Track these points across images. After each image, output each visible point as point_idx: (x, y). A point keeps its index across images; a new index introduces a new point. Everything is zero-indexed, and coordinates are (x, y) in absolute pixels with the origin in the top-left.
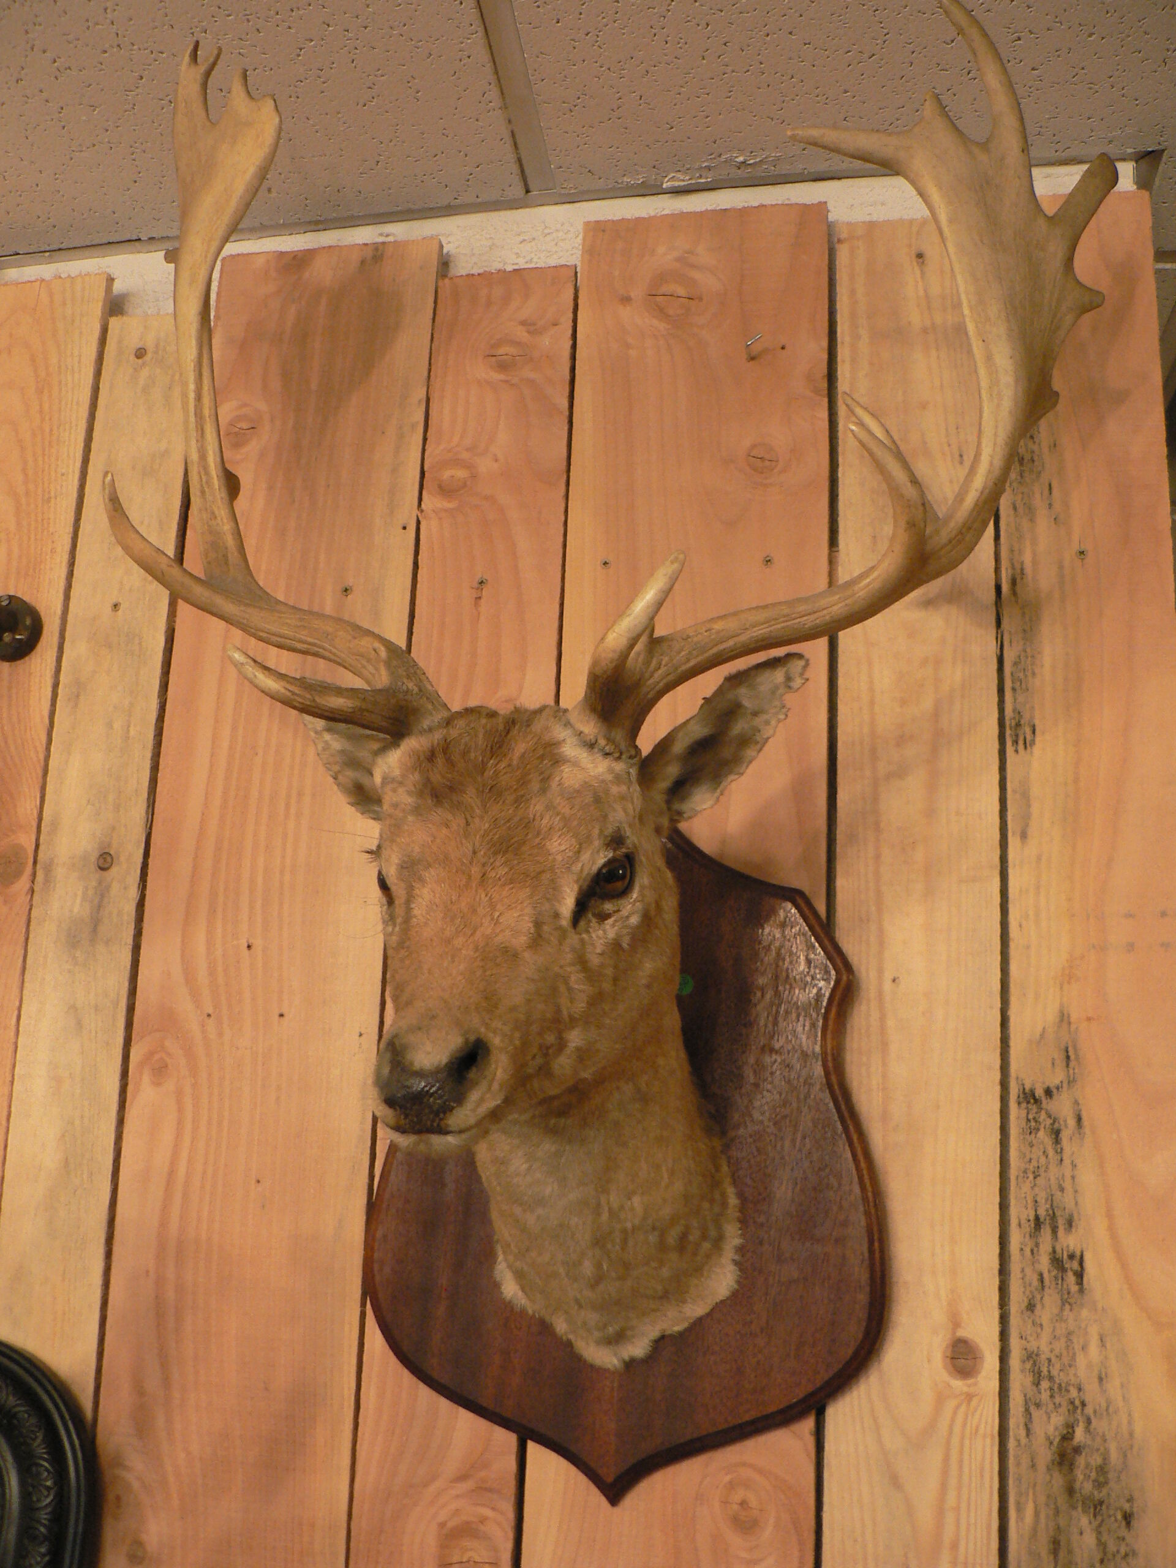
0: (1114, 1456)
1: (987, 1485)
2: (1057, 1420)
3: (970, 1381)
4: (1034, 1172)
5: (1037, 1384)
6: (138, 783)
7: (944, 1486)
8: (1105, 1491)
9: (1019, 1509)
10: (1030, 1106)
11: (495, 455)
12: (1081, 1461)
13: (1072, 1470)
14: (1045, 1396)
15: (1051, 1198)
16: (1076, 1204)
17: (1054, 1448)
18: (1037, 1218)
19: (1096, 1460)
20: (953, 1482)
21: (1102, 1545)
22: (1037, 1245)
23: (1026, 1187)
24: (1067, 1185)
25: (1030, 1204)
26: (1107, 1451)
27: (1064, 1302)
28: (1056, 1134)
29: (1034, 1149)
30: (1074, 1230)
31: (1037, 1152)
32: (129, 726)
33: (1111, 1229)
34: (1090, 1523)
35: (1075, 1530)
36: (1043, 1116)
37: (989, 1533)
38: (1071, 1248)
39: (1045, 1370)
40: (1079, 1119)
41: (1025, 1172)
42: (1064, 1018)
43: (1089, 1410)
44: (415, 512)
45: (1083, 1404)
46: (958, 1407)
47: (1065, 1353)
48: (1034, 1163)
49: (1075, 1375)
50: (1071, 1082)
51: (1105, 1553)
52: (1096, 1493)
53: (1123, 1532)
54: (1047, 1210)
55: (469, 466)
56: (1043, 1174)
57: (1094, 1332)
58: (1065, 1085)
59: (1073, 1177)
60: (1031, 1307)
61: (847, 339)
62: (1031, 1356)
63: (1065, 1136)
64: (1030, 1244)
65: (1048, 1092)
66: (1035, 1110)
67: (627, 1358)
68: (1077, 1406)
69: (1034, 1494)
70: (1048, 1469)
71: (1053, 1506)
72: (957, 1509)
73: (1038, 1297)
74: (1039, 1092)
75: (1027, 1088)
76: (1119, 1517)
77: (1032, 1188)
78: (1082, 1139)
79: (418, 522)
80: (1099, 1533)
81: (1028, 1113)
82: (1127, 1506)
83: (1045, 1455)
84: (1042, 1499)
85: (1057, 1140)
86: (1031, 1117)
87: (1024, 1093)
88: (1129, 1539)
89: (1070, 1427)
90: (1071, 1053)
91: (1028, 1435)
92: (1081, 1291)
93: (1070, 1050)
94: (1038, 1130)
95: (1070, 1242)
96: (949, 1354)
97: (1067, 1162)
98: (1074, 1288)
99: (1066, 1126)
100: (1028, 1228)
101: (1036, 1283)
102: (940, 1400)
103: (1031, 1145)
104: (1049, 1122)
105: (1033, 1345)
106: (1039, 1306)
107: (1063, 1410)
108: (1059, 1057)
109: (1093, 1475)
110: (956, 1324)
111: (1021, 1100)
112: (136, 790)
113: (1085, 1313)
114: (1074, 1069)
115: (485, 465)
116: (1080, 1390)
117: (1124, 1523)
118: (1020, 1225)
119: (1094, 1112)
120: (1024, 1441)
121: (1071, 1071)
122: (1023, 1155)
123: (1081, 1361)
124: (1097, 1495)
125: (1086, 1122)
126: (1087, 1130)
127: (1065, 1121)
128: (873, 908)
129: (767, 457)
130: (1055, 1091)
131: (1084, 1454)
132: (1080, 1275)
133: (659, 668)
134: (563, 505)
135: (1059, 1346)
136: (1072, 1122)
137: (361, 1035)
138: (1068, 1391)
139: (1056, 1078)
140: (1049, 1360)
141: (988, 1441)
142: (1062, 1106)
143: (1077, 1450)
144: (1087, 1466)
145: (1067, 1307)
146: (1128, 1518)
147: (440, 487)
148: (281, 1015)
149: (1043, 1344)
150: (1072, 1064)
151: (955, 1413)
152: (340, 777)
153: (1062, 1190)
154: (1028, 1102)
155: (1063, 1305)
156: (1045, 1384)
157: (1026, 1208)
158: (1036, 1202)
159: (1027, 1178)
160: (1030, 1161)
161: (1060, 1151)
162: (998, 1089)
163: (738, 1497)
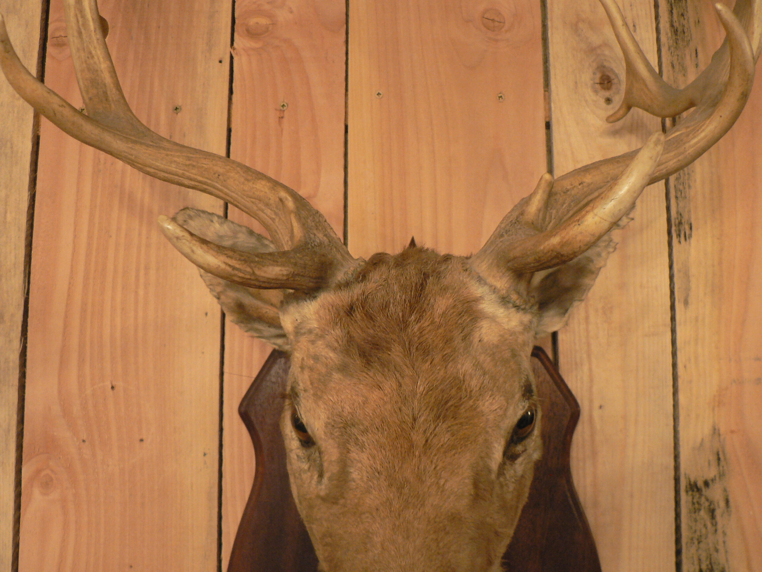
4: (698, 539)
6: (16, 258)
10: (695, 494)
11: (291, 8)
15: (709, 557)
16: (727, 560)
23: (693, 550)
24: (721, 547)
25: (696, 562)
28: (712, 512)
29: (698, 523)
31: (699, 527)
32: (6, 213)
36: (703, 500)
40: (727, 502)
41: (692, 539)
42: (715, 431)
44: (229, 49)
48: (698, 533)
50: (722, 475)
54: (707, 565)
55: (270, 16)
56: (704, 540)
58: (717, 478)
59: (724, 542)
63: (718, 513)
65: (706, 484)
66: (698, 496)
74: (700, 484)
75: (692, 480)
77: (697, 550)
78: (729, 515)
79: (232, 58)
81: (693, 498)
85: (713, 517)
86: (695, 501)
87: (690, 484)
90: (721, 456)
93: (721, 453)
94: (700, 510)
97: (720, 531)
99: (719, 507)
103: (696, 521)
104: (707, 504)
108: (713, 459)
111: (688, 489)
112: (15, 264)
114: (723, 467)
115: (282, 15)
119: (737, 497)
121: (721, 468)
122: (690, 528)
125: (732, 504)
126: (733, 509)
127: (718, 503)
128: (585, 356)
129: (496, 19)
130: (710, 483)
133: (551, 221)
134: (344, 48)
136: (722, 504)
137: (205, 455)
139: (711, 473)
142: (715, 492)
147: (248, 31)
148: (142, 440)
150: (722, 463)
152: (222, 297)
153: (717, 551)
154: (693, 491)
157: (693, 564)
158: (700, 560)
159: (694, 543)
160: (695, 532)
161: (715, 524)
162: (672, 482)
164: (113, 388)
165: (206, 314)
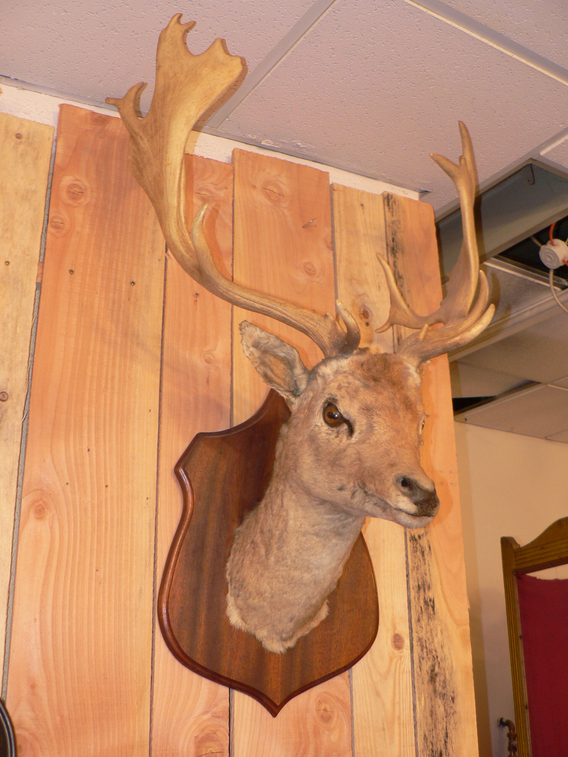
0: (448, 676)
1: (408, 691)
2: (430, 663)
3: (401, 651)
4: (417, 568)
5: (422, 650)
7: (394, 694)
8: (446, 689)
9: (420, 700)
10: (414, 542)
12: (438, 679)
13: (435, 682)
14: (425, 655)
15: (422, 578)
16: (431, 580)
17: (429, 675)
18: (419, 585)
19: (442, 678)
20: (397, 692)
21: (446, 710)
22: (419, 596)
23: (414, 574)
24: (427, 573)
25: (416, 581)
26: (445, 674)
27: (429, 618)
28: (423, 553)
29: (416, 559)
30: (430, 590)
31: (417, 560)
32: (16, 327)
33: (442, 589)
34: (442, 702)
35: (437, 706)
36: (418, 545)
37: (410, 711)
38: (430, 596)
39: (424, 644)
40: (430, 548)
41: (414, 567)
43: (439, 659)
44: (164, 254)
45: (437, 657)
46: (397, 661)
47: (430, 638)
48: (417, 564)
49: (434, 646)
50: (426, 533)
51: (447, 714)
52: (443, 691)
53: (452, 705)
54: (422, 583)
56: (419, 568)
57: (439, 628)
58: (424, 534)
59: (429, 570)
60: (419, 620)
61: (338, 230)
62: (420, 640)
63: (426, 553)
64: (417, 595)
65: (419, 536)
66: (416, 543)
67: (287, 647)
68: (435, 658)
69: (424, 693)
70: (428, 683)
71: (430, 698)
72: (399, 703)
73: (421, 616)
74: (417, 537)
75: (413, 535)
76: (450, 699)
77: (416, 574)
78: (431, 555)
79: (166, 259)
80: (445, 706)
81: (413, 545)
82: (452, 695)
83: (427, 678)
84: (427, 695)
85: (423, 555)
86: (414, 546)
87: (412, 537)
88: (454, 707)
89: (433, 666)
91: (420, 671)
92: (434, 613)
94: (417, 551)
95: (430, 594)
96: (393, 640)
97: (427, 564)
98: (432, 612)
99: (426, 550)
100: (416, 589)
101: (420, 611)
102: (391, 659)
103: (415, 557)
104: (420, 548)
105: (420, 636)
106: (421, 620)
107: (431, 659)
109: (442, 684)
110: (395, 628)
111: (411, 539)
113: (436, 622)
116: (436, 651)
117: (452, 701)
118: (413, 588)
119: (435, 546)
120: (419, 673)
121: (426, 529)
122: (412, 561)
123: (436, 640)
124: (443, 692)
125: (432, 549)
126: (433, 552)
127: (425, 548)
129: (312, 269)
130: (421, 536)
131: (438, 676)
132: (433, 607)
135: (429, 634)
136: (427, 548)
137: (147, 499)
138: (432, 652)
139: (421, 531)
140: (426, 641)
141: (408, 674)
142: (424, 542)
143: (436, 675)
144: (440, 680)
145: (430, 619)
146: (453, 699)
148: (106, 486)
149: (423, 634)
151: (396, 664)
153: (426, 575)
154: (413, 540)
155: (429, 619)
156: (425, 650)
157: (415, 581)
158: (418, 579)
159: (415, 570)
160: (415, 563)
161: (424, 560)
162: (403, 534)
163: (322, 707)
164: (88, 450)
165: (150, 411)
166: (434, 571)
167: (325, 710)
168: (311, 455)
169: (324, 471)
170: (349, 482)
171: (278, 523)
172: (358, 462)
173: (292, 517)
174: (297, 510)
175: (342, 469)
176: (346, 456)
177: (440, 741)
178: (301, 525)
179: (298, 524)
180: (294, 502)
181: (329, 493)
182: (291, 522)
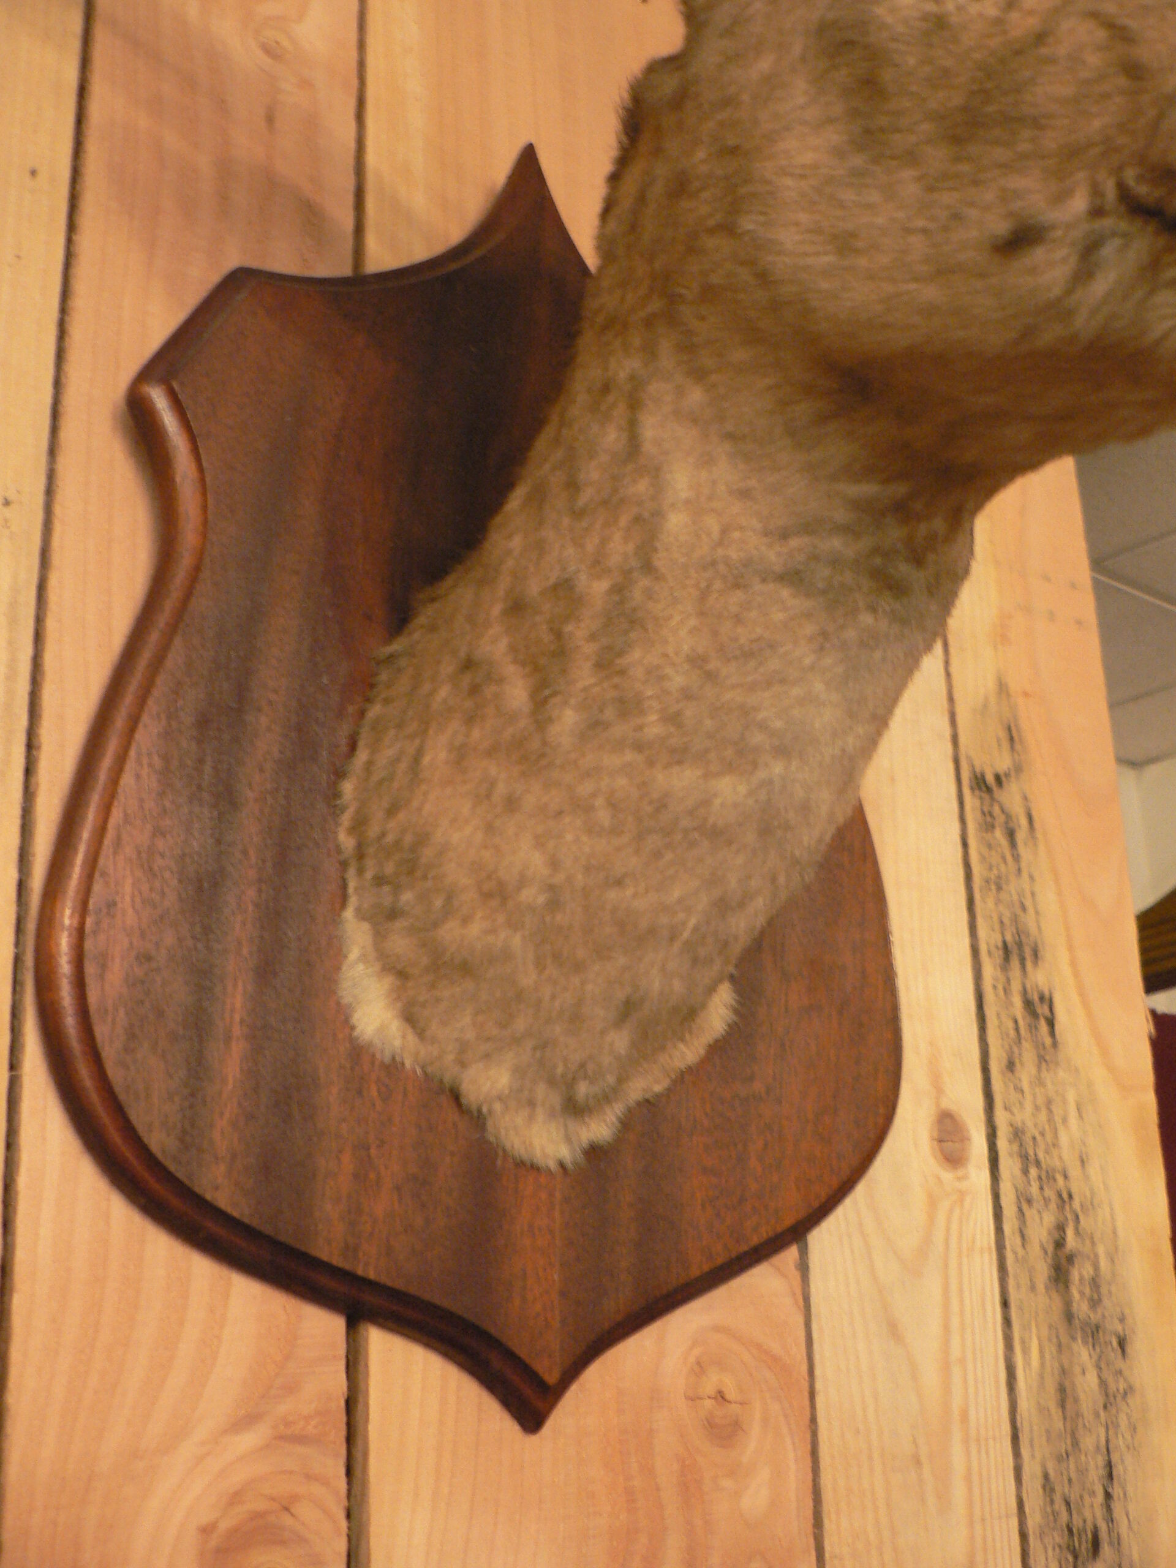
0: (1103, 1263)
1: (990, 1319)
2: (1049, 1219)
3: (960, 1172)
4: (996, 883)
5: (1025, 1172)
7: (946, 1328)
8: (1099, 1311)
9: (1026, 1351)
10: (983, 795)
12: (1075, 1275)
13: (1067, 1287)
14: (1034, 1189)
15: (1015, 919)
16: (1039, 928)
17: (1049, 1261)
18: (1005, 943)
19: (1088, 1271)
20: (955, 1321)
21: (1103, 1383)
22: (1008, 981)
23: (991, 903)
24: (1028, 903)
25: (997, 926)
26: (1096, 1256)
27: (1041, 1059)
28: (1011, 834)
29: (993, 853)
30: (1040, 963)
31: (995, 859)
33: (1073, 963)
34: (1090, 1355)
35: (1077, 1370)
36: (996, 807)
37: (997, 1388)
38: (1040, 983)
39: (1031, 1152)
40: (1030, 819)
41: (987, 882)
42: (1002, 688)
43: (1076, 1204)
45: (1070, 1196)
46: (951, 1211)
47: (1047, 1127)
48: (995, 871)
49: (1060, 1158)
50: (1018, 769)
51: (1107, 1395)
52: (1092, 1316)
53: (1120, 1364)
54: (1013, 935)
56: (1004, 886)
57: (1071, 1096)
58: (1013, 773)
59: (1033, 894)
60: (1011, 1066)
62: (1017, 1134)
63: (1021, 836)
64: (1002, 979)
65: (998, 779)
66: (988, 800)
68: (1065, 1199)
69: (1037, 1326)
70: (1047, 1288)
71: (1055, 1340)
72: (962, 1361)
73: (1016, 1050)
74: (990, 779)
75: (978, 770)
76: (1115, 1343)
77: (997, 904)
78: (1035, 844)
80: (1099, 1368)
81: (982, 803)
82: (1119, 1328)
83: (1043, 1270)
84: (1045, 1332)
85: (1013, 844)
86: (985, 808)
87: (976, 777)
88: (1126, 1373)
89: (1061, 1228)
90: (1015, 734)
91: (1023, 1246)
92: (1055, 1045)
93: (1013, 728)
94: (993, 827)
95: (1039, 978)
96: (935, 1135)
97: (1025, 874)
98: (1048, 1041)
99: (1019, 826)
100: (999, 954)
101: (1012, 1033)
102: (932, 1203)
103: (990, 846)
104: (1003, 818)
105: (1018, 1119)
106: (1018, 1065)
107: (1053, 1206)
108: (1003, 735)
109: (1087, 1291)
110: (939, 1090)
111: (975, 786)
113: (1061, 1074)
114: (1019, 754)
116: (1066, 1177)
117: (1119, 1351)
118: (989, 953)
119: (1044, 813)
120: (1021, 1252)
121: (1016, 756)
122: (983, 859)
123: (1064, 1139)
124: (1094, 1318)
125: (1037, 825)
126: (1039, 835)
127: (1017, 818)
130: (1004, 779)
131: (1076, 1266)
132: (1051, 1023)
135: (1043, 1116)
136: (1024, 822)
138: (1055, 1180)
139: (1003, 762)
140: (1034, 1138)
141: (986, 1255)
142: (1011, 797)
143: (1070, 1259)
144: (1081, 1279)
145: (1044, 1064)
146: (1122, 1344)
149: (1025, 1116)
150: (1018, 747)
151: (949, 1220)
153: (1024, 908)
154: (981, 789)
155: (1040, 1063)
156: (1033, 1172)
157: (993, 930)
158: (1002, 922)
159: (990, 889)
160: (990, 868)
161: (1017, 858)
162: (951, 766)
163: (709, 1386)
165: (33, 173)
166: (1048, 899)
167: (721, 1396)
168: (830, 121)
169: (908, 174)
170: (1061, 198)
171: (604, 541)
172: (1122, 81)
173: (684, 495)
174: (707, 461)
175: (1027, 133)
176: (1052, 60)
177: (1093, 1493)
178: (724, 531)
179: (713, 524)
180: (695, 421)
181: (930, 293)
182: (676, 522)
